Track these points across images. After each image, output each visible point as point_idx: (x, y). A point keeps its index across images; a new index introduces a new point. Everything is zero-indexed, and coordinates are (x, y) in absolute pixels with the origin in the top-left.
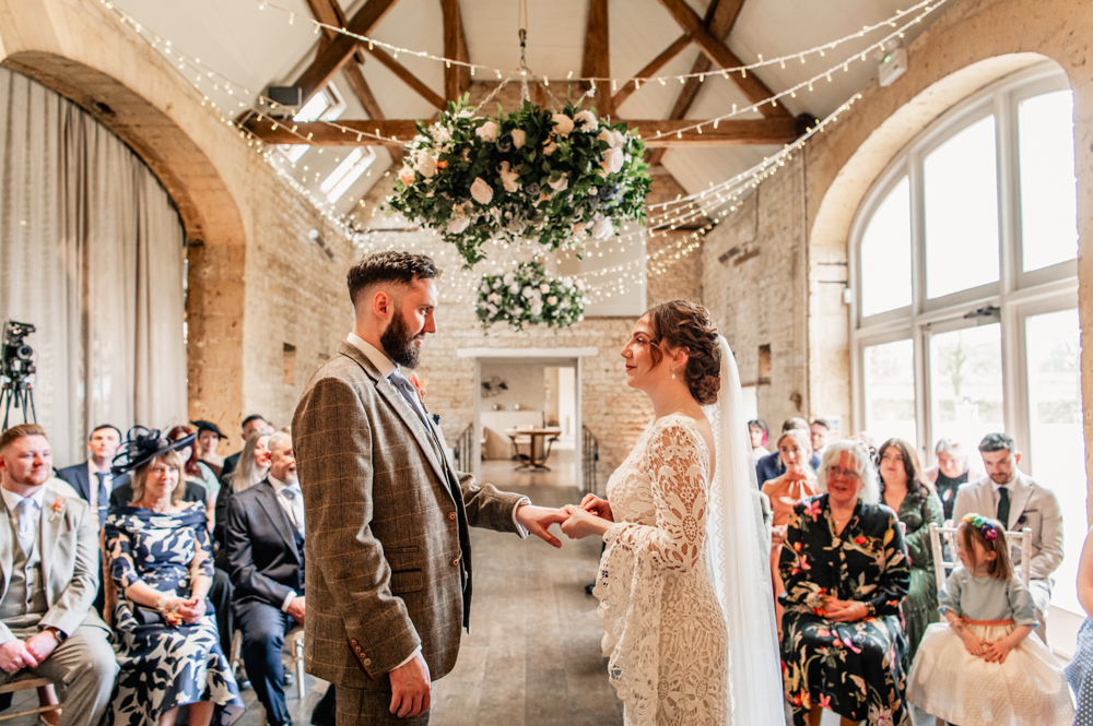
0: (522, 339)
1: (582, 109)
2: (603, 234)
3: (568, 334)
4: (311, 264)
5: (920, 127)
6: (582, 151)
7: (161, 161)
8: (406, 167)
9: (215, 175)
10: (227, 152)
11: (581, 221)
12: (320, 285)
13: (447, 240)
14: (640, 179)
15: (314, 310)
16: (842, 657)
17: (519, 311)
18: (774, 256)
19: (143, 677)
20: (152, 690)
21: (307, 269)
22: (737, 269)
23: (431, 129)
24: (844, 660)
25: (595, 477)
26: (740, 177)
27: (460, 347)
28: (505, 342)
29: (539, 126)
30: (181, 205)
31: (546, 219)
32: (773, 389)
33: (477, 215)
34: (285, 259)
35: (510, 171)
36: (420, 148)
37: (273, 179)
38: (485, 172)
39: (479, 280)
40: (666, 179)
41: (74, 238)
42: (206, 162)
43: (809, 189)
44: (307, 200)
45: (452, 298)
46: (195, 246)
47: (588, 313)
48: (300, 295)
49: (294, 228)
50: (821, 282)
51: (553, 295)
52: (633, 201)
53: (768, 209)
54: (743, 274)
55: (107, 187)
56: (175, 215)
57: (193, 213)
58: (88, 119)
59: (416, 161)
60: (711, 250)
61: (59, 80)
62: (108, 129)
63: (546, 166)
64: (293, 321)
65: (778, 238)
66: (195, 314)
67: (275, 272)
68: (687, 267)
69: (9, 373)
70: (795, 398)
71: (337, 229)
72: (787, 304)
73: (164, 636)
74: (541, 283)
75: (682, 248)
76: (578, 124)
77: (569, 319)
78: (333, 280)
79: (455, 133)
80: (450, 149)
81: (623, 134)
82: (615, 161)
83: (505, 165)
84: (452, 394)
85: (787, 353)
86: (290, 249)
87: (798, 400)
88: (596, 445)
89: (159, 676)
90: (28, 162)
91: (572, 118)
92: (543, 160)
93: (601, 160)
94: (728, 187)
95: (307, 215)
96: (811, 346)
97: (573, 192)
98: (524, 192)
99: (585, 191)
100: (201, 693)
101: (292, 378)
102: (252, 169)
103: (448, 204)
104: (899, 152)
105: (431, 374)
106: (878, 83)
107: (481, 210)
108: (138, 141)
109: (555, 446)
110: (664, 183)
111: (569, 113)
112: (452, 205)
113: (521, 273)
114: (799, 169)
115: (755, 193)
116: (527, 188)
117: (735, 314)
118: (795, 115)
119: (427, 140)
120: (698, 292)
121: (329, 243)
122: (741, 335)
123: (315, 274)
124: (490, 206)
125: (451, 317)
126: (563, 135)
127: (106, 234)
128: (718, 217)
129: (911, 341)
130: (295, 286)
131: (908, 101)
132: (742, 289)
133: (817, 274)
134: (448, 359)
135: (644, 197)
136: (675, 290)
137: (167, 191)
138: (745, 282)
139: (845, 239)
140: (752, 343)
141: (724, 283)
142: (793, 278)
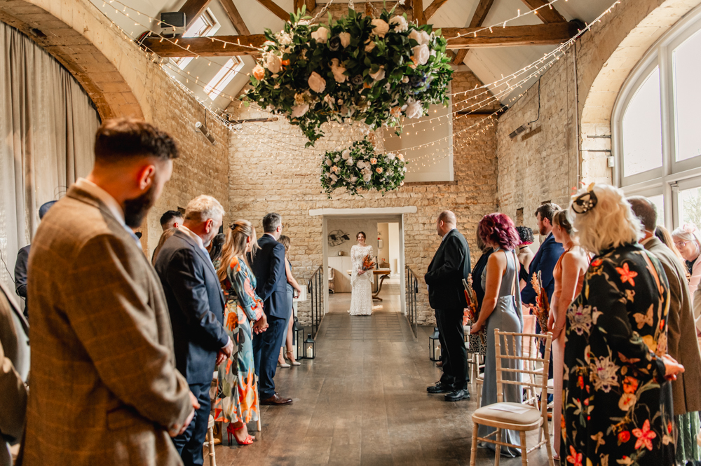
0: (359, 201)
1: (395, 14)
2: (414, 114)
3: (394, 197)
4: (197, 147)
5: (668, 26)
6: (395, 47)
7: (82, 72)
8: (259, 66)
9: (122, 81)
10: (131, 63)
11: (397, 105)
12: (205, 163)
13: (293, 123)
14: (443, 69)
15: (200, 182)
17: (354, 179)
18: (552, 132)
21: (194, 151)
22: (524, 143)
23: (276, 35)
25: (416, 305)
26: (524, 70)
27: (311, 208)
28: (344, 204)
29: (361, 29)
30: (99, 104)
31: (369, 103)
33: (315, 102)
35: (339, 66)
36: (269, 50)
37: (167, 83)
38: (319, 68)
39: (322, 155)
40: (467, 75)
41: (19, 132)
42: (115, 72)
43: (580, 78)
44: (193, 99)
45: (304, 171)
47: (407, 180)
48: (189, 171)
49: (183, 120)
50: (590, 151)
51: (380, 166)
52: (439, 87)
53: (548, 95)
54: (528, 146)
55: (43, 92)
56: (95, 112)
58: (26, 41)
59: (266, 61)
60: (504, 129)
62: (42, 49)
63: (367, 60)
65: (556, 117)
68: (485, 142)
71: (216, 121)
72: (564, 169)
74: (370, 156)
75: (480, 127)
76: (392, 26)
77: (393, 184)
78: (214, 159)
79: (295, 37)
80: (291, 49)
81: (429, 34)
82: (423, 55)
83: (335, 61)
84: (306, 244)
86: (181, 136)
88: (416, 280)
91: (387, 22)
92: (364, 56)
93: (411, 54)
94: (515, 77)
95: (193, 110)
97: (389, 81)
98: (350, 82)
99: (399, 79)
102: (150, 76)
103: (291, 94)
104: (651, 46)
105: (290, 229)
107: (317, 98)
108: (64, 57)
109: (385, 281)
110: (466, 78)
111: (385, 18)
112: (294, 95)
113: (355, 149)
114: (573, 63)
115: (538, 82)
116: (352, 79)
117: (523, 178)
118: (568, 20)
119: (273, 44)
120: (494, 162)
121: (211, 131)
122: (527, 195)
123: (201, 154)
124: (324, 94)
125: (304, 185)
126: (380, 36)
127: (44, 128)
128: (508, 103)
129: (662, 196)
130: (186, 164)
131: (659, 5)
132: (528, 159)
133: (587, 145)
134: (303, 217)
135: (447, 84)
136: (476, 161)
137: (87, 94)
138: (530, 153)
139: (609, 118)
140: (536, 201)
141: (514, 154)
142: (568, 149)
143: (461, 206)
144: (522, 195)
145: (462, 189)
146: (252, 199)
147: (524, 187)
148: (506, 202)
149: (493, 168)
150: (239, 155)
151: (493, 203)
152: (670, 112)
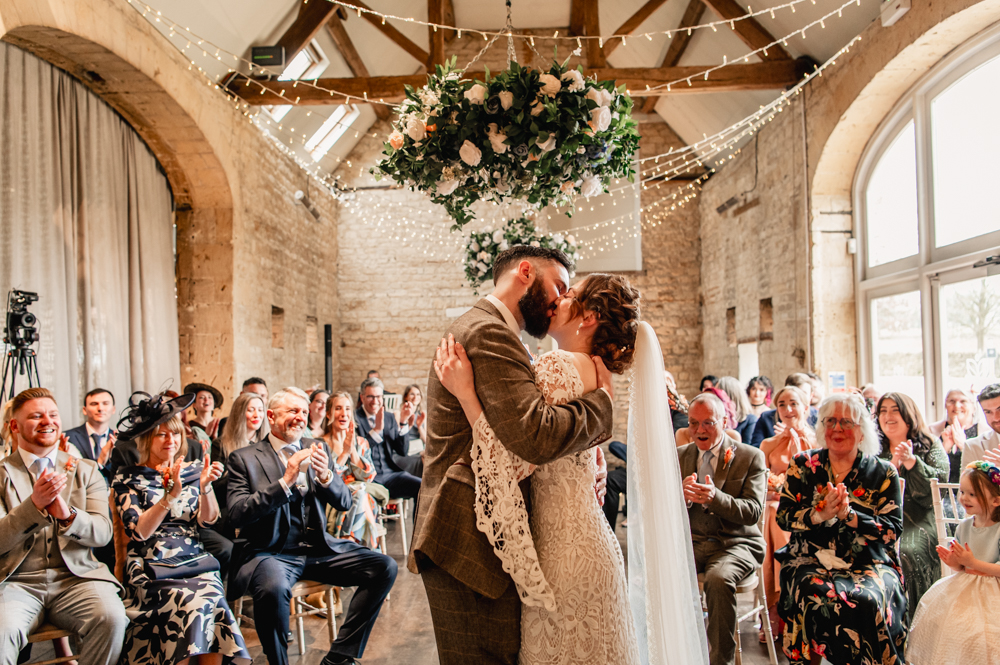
1: (569, 69)
2: (592, 192)
4: (296, 225)
5: (925, 68)
6: (569, 111)
7: (149, 127)
8: (396, 131)
9: (202, 139)
10: (212, 113)
11: (570, 179)
12: (307, 246)
13: (436, 201)
14: (628, 136)
15: (300, 271)
16: (836, 610)
18: (774, 206)
19: (156, 630)
20: (165, 642)
21: (293, 230)
22: (737, 220)
23: (419, 92)
24: (838, 613)
26: (734, 127)
27: (449, 307)
29: (526, 85)
30: (169, 169)
31: (535, 179)
32: (775, 344)
33: (466, 177)
34: (272, 221)
35: (498, 133)
36: (409, 112)
37: (258, 140)
38: (473, 135)
39: (468, 238)
40: (660, 127)
41: (69, 207)
42: (193, 127)
43: (810, 135)
44: (292, 160)
45: (440, 257)
46: (183, 210)
48: (287, 257)
49: (279, 189)
50: (823, 232)
52: (622, 158)
53: (768, 157)
54: (742, 224)
55: (99, 153)
56: (164, 179)
57: (181, 177)
58: (78, 87)
59: (406, 126)
60: (709, 201)
61: (51, 51)
62: (98, 96)
63: (534, 127)
64: (281, 283)
65: (778, 186)
66: (185, 279)
67: (262, 235)
68: (685, 218)
69: (15, 341)
70: (797, 353)
71: (322, 189)
72: (789, 256)
73: (174, 590)
74: (530, 240)
75: (678, 198)
76: (566, 84)
78: (319, 241)
79: (443, 96)
80: (438, 112)
81: (611, 92)
82: (603, 120)
83: (493, 126)
85: (789, 307)
86: (276, 211)
87: (801, 355)
89: (171, 629)
90: (25, 133)
91: (558, 78)
92: (531, 121)
93: (589, 119)
94: (722, 137)
95: (291, 175)
96: (814, 299)
97: (561, 152)
98: (512, 152)
99: (573, 151)
100: (210, 645)
101: (280, 341)
102: (237, 131)
103: (437, 167)
104: (904, 94)
105: (420, 335)
106: (880, 23)
107: (470, 172)
108: (128, 108)
110: (659, 131)
111: (555, 73)
112: (441, 168)
113: (510, 229)
114: (800, 114)
115: (755, 140)
116: (515, 149)
117: (735, 267)
118: (795, 57)
119: (414, 103)
120: (696, 244)
121: (315, 203)
122: (741, 289)
123: (301, 235)
124: (479, 167)
125: (440, 276)
126: (550, 96)
127: (100, 202)
128: (715, 166)
129: (918, 292)
130: (282, 248)
131: (912, 42)
132: (742, 241)
133: (819, 223)
134: (437, 319)
135: (633, 154)
136: (672, 243)
137: (155, 156)
138: (745, 233)
139: (849, 187)
140: (753, 297)
141: (723, 235)
142: (795, 229)
143: (653, 304)
144: (733, 290)
145: (652, 281)
146: (368, 294)
147: (737, 278)
148: (713, 299)
149: (695, 253)
150: (351, 235)
151: (695, 299)
152: (928, 182)
